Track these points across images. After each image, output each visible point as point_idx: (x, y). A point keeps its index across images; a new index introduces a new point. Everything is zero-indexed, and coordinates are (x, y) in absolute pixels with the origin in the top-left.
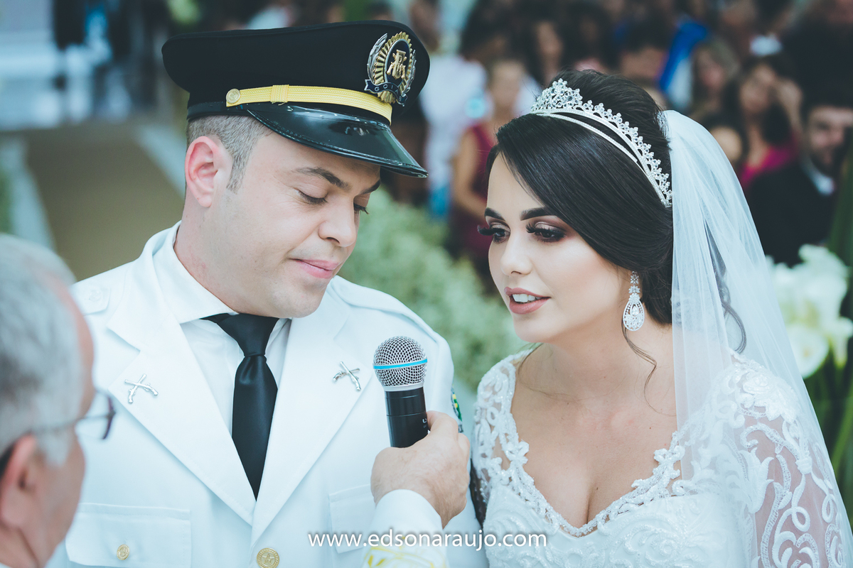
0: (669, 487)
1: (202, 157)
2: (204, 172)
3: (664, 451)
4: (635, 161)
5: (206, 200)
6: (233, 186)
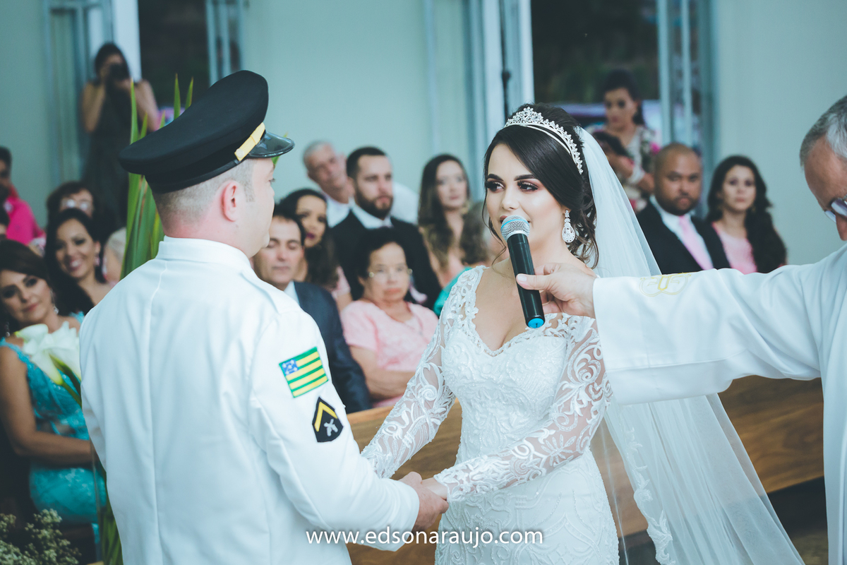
4: (569, 152)
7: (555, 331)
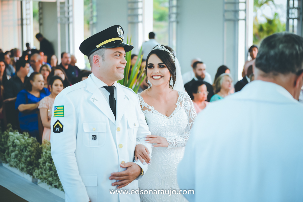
0: (180, 108)
2: (97, 61)
3: (177, 103)
5: (99, 66)
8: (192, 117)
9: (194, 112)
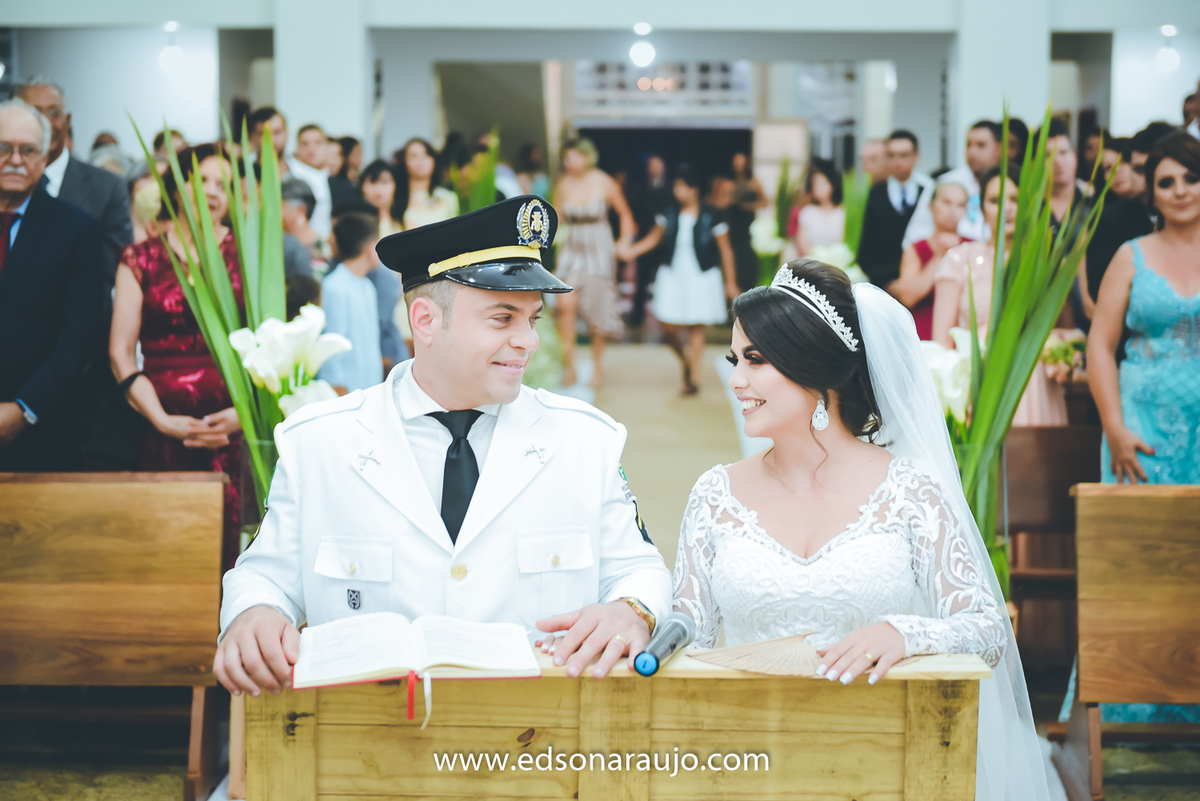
0: (871, 527)
1: (421, 312)
2: (424, 321)
3: (866, 506)
4: (823, 317)
5: (428, 340)
6: (445, 327)
7: (885, 526)
8: (951, 572)
9: (957, 549)
